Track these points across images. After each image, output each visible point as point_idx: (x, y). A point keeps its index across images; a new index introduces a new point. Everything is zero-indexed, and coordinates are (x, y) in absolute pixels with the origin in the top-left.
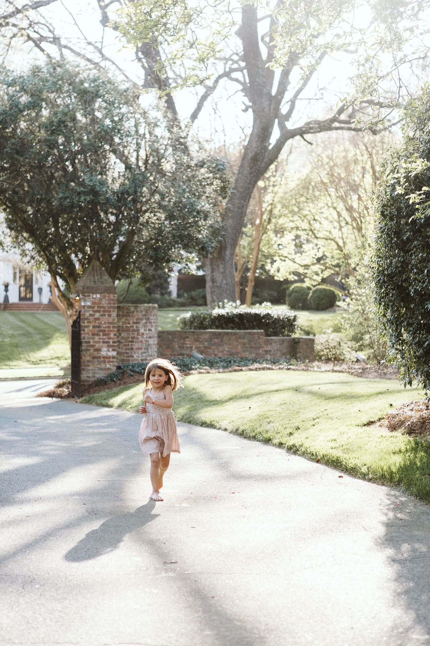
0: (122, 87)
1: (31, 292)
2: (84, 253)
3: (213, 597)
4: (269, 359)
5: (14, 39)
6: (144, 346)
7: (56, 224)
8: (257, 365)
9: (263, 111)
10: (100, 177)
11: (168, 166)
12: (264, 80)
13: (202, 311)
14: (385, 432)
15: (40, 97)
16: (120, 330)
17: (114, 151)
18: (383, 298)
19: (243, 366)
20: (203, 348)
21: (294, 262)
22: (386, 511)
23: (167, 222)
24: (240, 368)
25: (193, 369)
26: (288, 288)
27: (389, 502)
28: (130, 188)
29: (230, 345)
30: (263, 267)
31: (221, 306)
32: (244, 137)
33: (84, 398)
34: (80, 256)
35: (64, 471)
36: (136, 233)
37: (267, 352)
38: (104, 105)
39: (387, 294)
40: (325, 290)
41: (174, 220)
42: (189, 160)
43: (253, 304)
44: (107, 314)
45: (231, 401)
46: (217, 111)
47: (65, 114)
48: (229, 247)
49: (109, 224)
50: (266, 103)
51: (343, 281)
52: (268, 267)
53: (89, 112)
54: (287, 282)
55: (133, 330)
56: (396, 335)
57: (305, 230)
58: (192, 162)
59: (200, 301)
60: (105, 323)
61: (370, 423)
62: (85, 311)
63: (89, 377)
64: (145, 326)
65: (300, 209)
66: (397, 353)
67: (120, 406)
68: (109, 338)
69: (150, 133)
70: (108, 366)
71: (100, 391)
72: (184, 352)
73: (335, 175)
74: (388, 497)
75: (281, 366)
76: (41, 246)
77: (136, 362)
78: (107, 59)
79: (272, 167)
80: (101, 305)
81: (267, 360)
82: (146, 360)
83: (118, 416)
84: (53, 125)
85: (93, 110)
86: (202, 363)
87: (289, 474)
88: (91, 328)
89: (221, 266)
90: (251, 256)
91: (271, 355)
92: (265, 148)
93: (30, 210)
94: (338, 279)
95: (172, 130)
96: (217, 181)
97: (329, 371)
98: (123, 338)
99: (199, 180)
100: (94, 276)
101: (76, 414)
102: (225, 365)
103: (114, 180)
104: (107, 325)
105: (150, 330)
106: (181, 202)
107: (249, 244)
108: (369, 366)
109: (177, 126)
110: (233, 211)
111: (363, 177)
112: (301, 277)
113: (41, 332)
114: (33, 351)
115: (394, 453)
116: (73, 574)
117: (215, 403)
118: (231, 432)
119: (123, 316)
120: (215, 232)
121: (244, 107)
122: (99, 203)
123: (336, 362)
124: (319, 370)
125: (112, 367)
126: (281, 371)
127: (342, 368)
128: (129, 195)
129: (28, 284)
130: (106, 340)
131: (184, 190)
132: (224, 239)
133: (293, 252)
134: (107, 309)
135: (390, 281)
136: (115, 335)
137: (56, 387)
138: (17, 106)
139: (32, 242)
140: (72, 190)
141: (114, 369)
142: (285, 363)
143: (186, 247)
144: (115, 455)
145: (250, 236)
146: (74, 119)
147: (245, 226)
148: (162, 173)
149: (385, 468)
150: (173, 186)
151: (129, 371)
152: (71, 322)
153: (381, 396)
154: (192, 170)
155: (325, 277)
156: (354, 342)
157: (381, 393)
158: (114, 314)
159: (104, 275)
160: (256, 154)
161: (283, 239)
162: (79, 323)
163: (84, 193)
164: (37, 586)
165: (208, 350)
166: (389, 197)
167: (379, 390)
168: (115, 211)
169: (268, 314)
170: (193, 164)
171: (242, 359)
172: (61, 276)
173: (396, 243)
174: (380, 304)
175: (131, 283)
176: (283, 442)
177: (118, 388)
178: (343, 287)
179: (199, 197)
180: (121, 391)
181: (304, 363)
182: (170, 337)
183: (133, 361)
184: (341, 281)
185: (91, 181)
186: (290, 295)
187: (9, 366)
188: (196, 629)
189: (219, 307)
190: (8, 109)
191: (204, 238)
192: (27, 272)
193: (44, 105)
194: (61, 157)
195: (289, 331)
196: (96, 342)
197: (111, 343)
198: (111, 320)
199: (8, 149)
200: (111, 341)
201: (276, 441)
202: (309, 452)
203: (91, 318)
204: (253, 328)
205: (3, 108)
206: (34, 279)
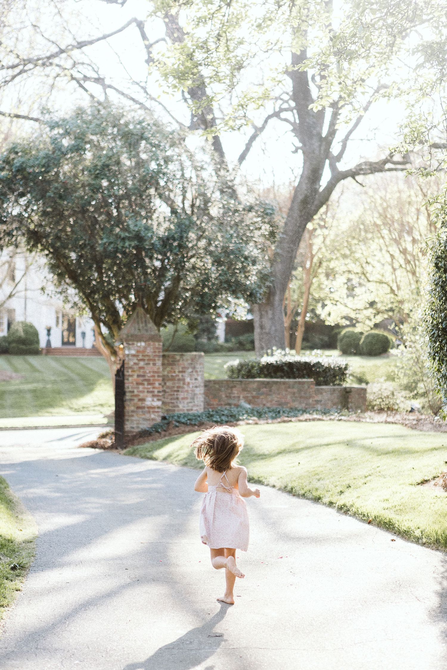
0: (168, 129)
1: (74, 336)
2: (128, 300)
4: (319, 409)
5: (58, 79)
6: (190, 396)
7: (99, 270)
8: (306, 416)
9: (314, 153)
10: (145, 221)
11: (215, 211)
12: (314, 120)
13: (251, 358)
14: (440, 492)
15: (83, 139)
16: (165, 379)
17: (160, 196)
18: (437, 352)
19: (292, 417)
20: (251, 398)
21: (346, 306)
22: (441, 580)
23: (214, 268)
24: (290, 419)
25: (241, 420)
26: (340, 333)
27: (443, 570)
28: (176, 233)
29: (279, 394)
30: (313, 311)
31: (270, 354)
32: (293, 179)
33: (128, 449)
34: (124, 302)
35: (106, 532)
36: (182, 279)
37: (317, 402)
38: (149, 147)
39: (442, 349)
40: (378, 335)
41: (221, 266)
42: (237, 204)
43: (303, 349)
44: (151, 363)
45: (280, 455)
46: (265, 151)
47: (110, 158)
48: (278, 292)
49: (155, 270)
50: (317, 144)
51: (397, 328)
52: (319, 311)
53: (134, 155)
54: (337, 326)
55: (179, 380)
57: (358, 273)
58: (239, 206)
59: (248, 346)
60: (150, 372)
61: (424, 482)
62: (129, 360)
63: (133, 428)
64: (191, 375)
65: (352, 252)
67: (165, 459)
68: (154, 388)
69: (197, 176)
70: (153, 416)
71: (144, 442)
72: (231, 401)
73: (389, 216)
74: (443, 564)
75: (332, 417)
76: (84, 293)
77: (182, 412)
78: (152, 98)
79: (323, 209)
80: (146, 354)
81: (317, 410)
82: (192, 410)
83: (163, 471)
84: (97, 169)
85: (138, 152)
86: (251, 413)
87: (339, 536)
88: (135, 377)
89: (270, 312)
90: (301, 300)
91: (321, 405)
92: (316, 191)
93: (73, 256)
94: (392, 327)
95: (219, 173)
96: (266, 225)
97: (382, 422)
98: (168, 387)
99: (247, 225)
100: (138, 323)
101: (119, 468)
102: (274, 415)
103: (159, 224)
104: (152, 374)
105: (196, 379)
106: (228, 247)
107: (299, 288)
108: (423, 417)
109: (224, 169)
110: (283, 256)
111: (418, 219)
112: (353, 322)
113: (84, 378)
114: (75, 397)
116: (114, 648)
117: (263, 457)
118: (280, 489)
119: (169, 365)
120: (263, 277)
121: (294, 149)
122: (144, 249)
123: (389, 412)
124: (371, 421)
125: (157, 418)
126: (331, 422)
127: (395, 419)
128: (174, 240)
129: (71, 328)
130: (151, 390)
131: (232, 236)
132: (273, 285)
133: (345, 296)
134: (151, 358)
135: (444, 335)
136: (160, 384)
137: (99, 438)
138: (60, 150)
139: (75, 288)
140: (117, 235)
141: (159, 420)
142: (336, 414)
143: (234, 293)
144: (159, 514)
145: (301, 279)
146: (118, 163)
147: (295, 269)
148: (209, 217)
149: (439, 533)
150: (220, 230)
151: (174, 422)
152: (114, 371)
153: (435, 452)
154: (240, 215)
155: (377, 322)
156: (407, 392)
157: (436, 449)
158: (159, 363)
159: (149, 323)
160: (306, 197)
161: (334, 283)
162: (123, 372)
163: (129, 239)
164: (77, 662)
165: (256, 400)
166: (443, 248)
167: (434, 446)
168: (160, 257)
169: (318, 363)
170: (240, 208)
171: (292, 409)
172: (105, 324)
174: (434, 359)
175: (176, 331)
176: (334, 501)
177: (164, 439)
178: (397, 334)
179: (247, 243)
180: (166, 443)
181: (355, 413)
182: (217, 386)
183: (178, 411)
184: (394, 328)
185: (136, 226)
186: (341, 340)
187: (51, 413)
189: (268, 355)
190: (50, 153)
191: (251, 284)
192: (70, 316)
193: (87, 147)
194: (105, 200)
195: (341, 380)
196: (141, 392)
197: (156, 393)
198: (155, 369)
199: (50, 194)
200: (156, 391)
201: (326, 500)
202: (360, 512)
203: (136, 367)
204: (303, 377)
205: (46, 151)
206: (77, 323)
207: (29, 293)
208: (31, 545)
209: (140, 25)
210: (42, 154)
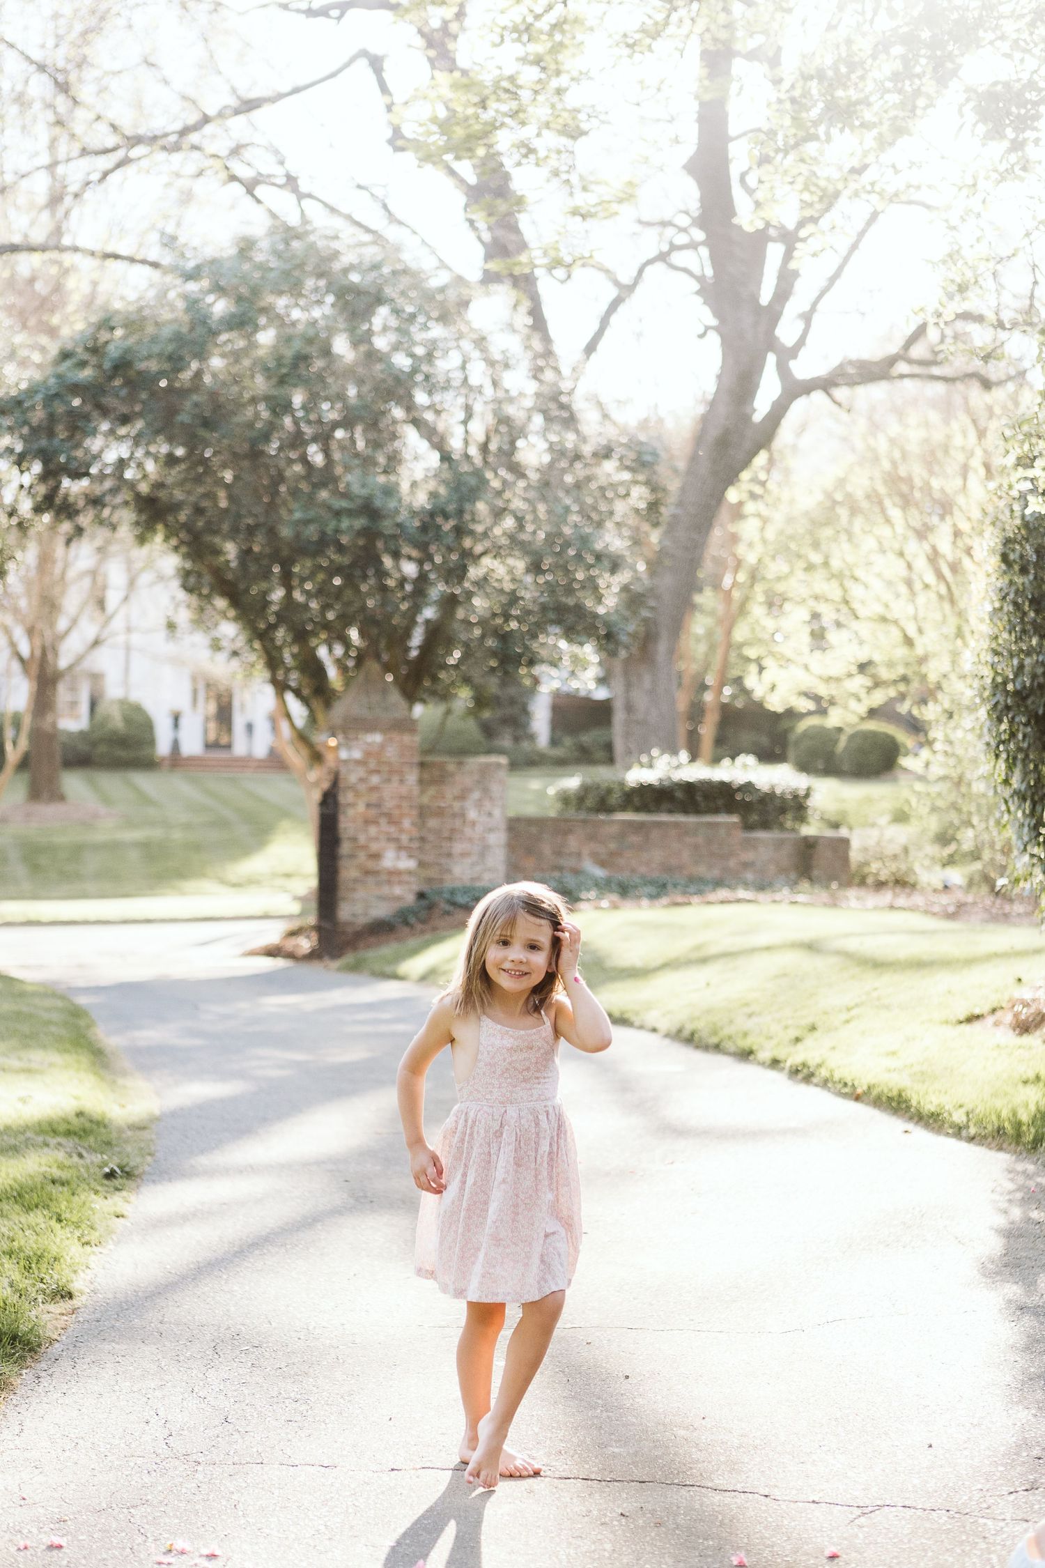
0: (434, 283)
1: (230, 732)
2: (347, 643)
3: (627, 1377)
4: (750, 879)
5: (200, 179)
6: (476, 849)
7: (287, 580)
8: (723, 893)
9: (743, 339)
10: (382, 478)
11: (531, 456)
12: (744, 268)
13: (602, 774)
14: (1007, 1037)
15: (254, 304)
16: (423, 813)
17: (417, 422)
18: (1003, 742)
19: (691, 894)
20: (605, 856)
21: (808, 671)
22: (1006, 1205)
23: (529, 579)
24: (687, 899)
25: (583, 900)
26: (792, 729)
27: (1011, 1186)
28: (449, 502)
29: (665, 848)
30: (738, 681)
31: (645, 763)
33: (344, 960)
34: (339, 650)
36: (460, 602)
37: (746, 865)
38: (393, 322)
39: (1013, 735)
40: (875, 734)
41: (544, 574)
42: (579, 442)
43: (716, 760)
44: (395, 778)
45: (667, 969)
47: (310, 341)
48: (664, 634)
49: (403, 581)
50: (749, 322)
51: (915, 712)
52: (751, 681)
53: (361, 340)
54: (791, 714)
55: (454, 815)
56: (1032, 824)
57: (833, 601)
58: (585, 447)
59: (600, 755)
60: (392, 798)
61: (972, 1019)
62: (349, 771)
63: (356, 915)
64: (479, 806)
66: (1033, 865)
67: (422, 978)
68: (400, 831)
69: (495, 384)
70: (397, 891)
71: (380, 945)
72: (563, 863)
73: (903, 477)
74: (1011, 1176)
75: (778, 897)
76: (255, 629)
77: (459, 884)
78: (400, 223)
79: (761, 459)
80: (385, 758)
81: (746, 883)
82: (481, 879)
83: (417, 1000)
84: (283, 366)
85: (370, 333)
86: (604, 886)
88: (361, 808)
89: (647, 678)
90: (712, 659)
91: (754, 871)
92: (746, 418)
93: (231, 550)
94: (903, 708)
95: (541, 376)
96: (640, 487)
97: (882, 908)
98: (430, 831)
99: (599, 488)
100: (367, 695)
101: (327, 995)
102: (654, 892)
103: (414, 484)
104: (396, 802)
105: (489, 814)
106: (560, 534)
107: (709, 632)
108: (970, 899)
109: (552, 367)
110: (676, 556)
111: (964, 483)
112: (823, 706)
113: (250, 818)
114: (232, 858)
115: (1025, 1082)
117: (631, 972)
118: (667, 1036)
119: (433, 782)
120: (633, 599)
121: (702, 331)
122: (382, 535)
123: (897, 889)
124: (859, 905)
125: (405, 894)
126: (777, 906)
127: (910, 901)
128: (446, 516)
129: (224, 715)
130: (395, 835)
132: (656, 616)
133: (806, 650)
134: (395, 768)
135: (1018, 706)
136: (413, 824)
137: (284, 937)
138: (204, 323)
139: (235, 621)
140: (323, 505)
141: (410, 899)
142: (786, 890)
143: (570, 633)
145: (710, 615)
146: (327, 352)
147: (700, 590)
148: (517, 470)
149: (1004, 1114)
150: (544, 498)
151: (442, 904)
152: (317, 796)
153: (996, 960)
154: (586, 465)
155: (876, 704)
156: (938, 847)
157: (996, 954)
158: (412, 777)
159: (392, 695)
160: (726, 433)
161: (782, 620)
162: (336, 798)
163: (350, 513)
165: (617, 859)
167: (993, 949)
168: (415, 553)
169: (749, 784)
170: (587, 450)
171: (693, 880)
172: (298, 693)
173: (1034, 622)
174: (997, 756)
175: (448, 712)
176: (781, 1057)
177: (419, 939)
178: (916, 726)
179: (600, 525)
180: (426, 945)
181: (827, 889)
182: (534, 830)
183: (451, 881)
184: (909, 712)
185: (365, 486)
186: (797, 743)
187: (181, 890)
188: (588, 1440)
189: (641, 767)
190: (185, 330)
191: (608, 612)
192: (222, 686)
193: (262, 320)
194: (298, 433)
195: (796, 820)
196: (373, 839)
197: (405, 842)
198: (404, 790)
199: (184, 417)
200: (404, 838)
201: (765, 1055)
202: (836, 1078)
203: (362, 787)
204: (716, 811)
205: (175, 327)
206: (236, 704)
207: (136, 639)
208: (145, 1135)
209: (376, 64)
210: (167, 332)
